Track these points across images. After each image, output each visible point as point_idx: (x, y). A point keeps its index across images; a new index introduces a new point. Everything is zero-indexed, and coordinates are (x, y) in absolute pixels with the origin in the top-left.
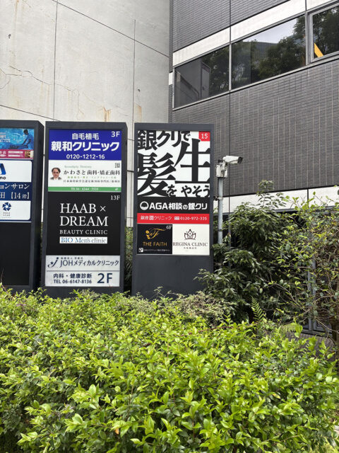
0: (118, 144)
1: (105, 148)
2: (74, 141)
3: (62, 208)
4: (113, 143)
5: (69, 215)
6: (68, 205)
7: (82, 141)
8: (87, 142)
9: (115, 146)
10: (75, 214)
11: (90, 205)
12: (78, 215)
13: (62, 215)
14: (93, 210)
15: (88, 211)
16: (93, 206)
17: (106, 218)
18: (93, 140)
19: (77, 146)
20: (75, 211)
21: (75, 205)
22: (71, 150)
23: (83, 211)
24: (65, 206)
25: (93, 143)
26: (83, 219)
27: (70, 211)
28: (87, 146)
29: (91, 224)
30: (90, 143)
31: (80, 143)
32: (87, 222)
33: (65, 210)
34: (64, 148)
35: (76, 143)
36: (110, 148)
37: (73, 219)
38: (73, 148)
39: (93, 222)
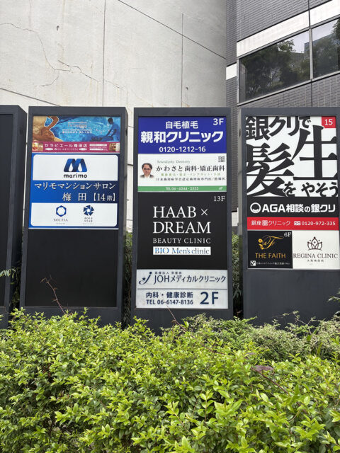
0: (222, 133)
1: (205, 138)
2: (167, 131)
3: (155, 212)
4: (215, 133)
5: (164, 220)
6: (163, 207)
7: (178, 131)
8: (184, 131)
9: (218, 136)
10: (171, 219)
11: (189, 207)
12: (174, 221)
13: (155, 220)
14: (192, 214)
15: (187, 215)
16: (192, 209)
17: (208, 223)
18: (191, 129)
19: (172, 136)
20: (171, 215)
21: (171, 208)
22: (164, 141)
23: (181, 215)
24: (159, 209)
25: (191, 133)
26: (180, 225)
27: (165, 215)
28: (184, 137)
29: (190, 231)
30: (187, 133)
31: (176, 133)
32: (185, 228)
33: (159, 215)
34: (156, 139)
35: (170, 133)
36: (212, 139)
37: (169, 225)
38: (167, 139)
39: (192, 228)
